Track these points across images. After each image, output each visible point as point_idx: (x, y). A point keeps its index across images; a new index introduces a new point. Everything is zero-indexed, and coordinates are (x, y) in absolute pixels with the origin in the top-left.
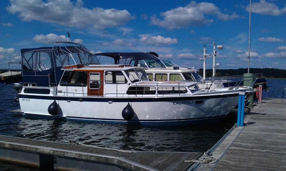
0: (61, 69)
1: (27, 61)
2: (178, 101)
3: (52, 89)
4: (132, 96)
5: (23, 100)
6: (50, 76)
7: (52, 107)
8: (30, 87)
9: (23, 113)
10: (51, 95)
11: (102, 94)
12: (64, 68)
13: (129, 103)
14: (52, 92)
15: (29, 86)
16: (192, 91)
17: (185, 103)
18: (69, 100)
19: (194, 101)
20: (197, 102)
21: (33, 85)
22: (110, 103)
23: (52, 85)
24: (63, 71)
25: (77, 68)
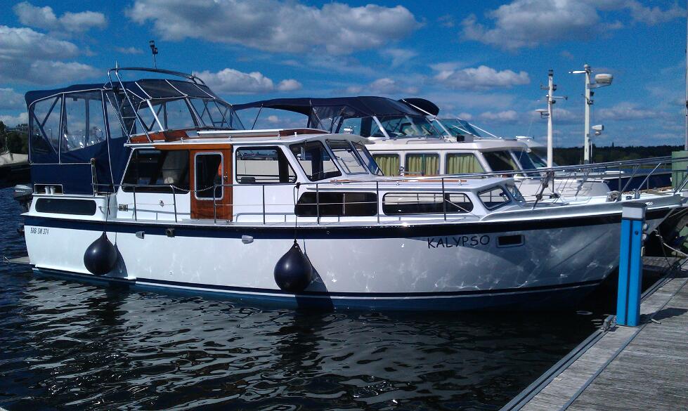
0: (125, 145)
1: (41, 123)
2: (443, 238)
3: (100, 202)
4: (309, 221)
5: (33, 231)
6: (96, 163)
7: (95, 251)
8: (50, 194)
9: (34, 266)
10: (98, 217)
11: (228, 214)
12: (132, 142)
13: (295, 242)
14: (100, 207)
15: (47, 194)
16: (489, 206)
17: (464, 242)
18: (141, 232)
19: (494, 236)
20: (503, 241)
21: (58, 190)
22: (246, 242)
23: (101, 190)
24: (129, 149)
25: (166, 141)
